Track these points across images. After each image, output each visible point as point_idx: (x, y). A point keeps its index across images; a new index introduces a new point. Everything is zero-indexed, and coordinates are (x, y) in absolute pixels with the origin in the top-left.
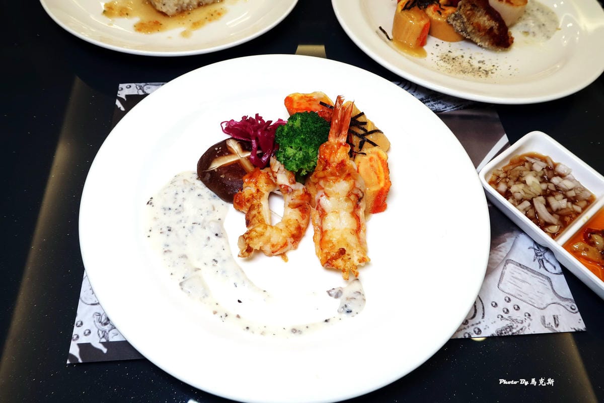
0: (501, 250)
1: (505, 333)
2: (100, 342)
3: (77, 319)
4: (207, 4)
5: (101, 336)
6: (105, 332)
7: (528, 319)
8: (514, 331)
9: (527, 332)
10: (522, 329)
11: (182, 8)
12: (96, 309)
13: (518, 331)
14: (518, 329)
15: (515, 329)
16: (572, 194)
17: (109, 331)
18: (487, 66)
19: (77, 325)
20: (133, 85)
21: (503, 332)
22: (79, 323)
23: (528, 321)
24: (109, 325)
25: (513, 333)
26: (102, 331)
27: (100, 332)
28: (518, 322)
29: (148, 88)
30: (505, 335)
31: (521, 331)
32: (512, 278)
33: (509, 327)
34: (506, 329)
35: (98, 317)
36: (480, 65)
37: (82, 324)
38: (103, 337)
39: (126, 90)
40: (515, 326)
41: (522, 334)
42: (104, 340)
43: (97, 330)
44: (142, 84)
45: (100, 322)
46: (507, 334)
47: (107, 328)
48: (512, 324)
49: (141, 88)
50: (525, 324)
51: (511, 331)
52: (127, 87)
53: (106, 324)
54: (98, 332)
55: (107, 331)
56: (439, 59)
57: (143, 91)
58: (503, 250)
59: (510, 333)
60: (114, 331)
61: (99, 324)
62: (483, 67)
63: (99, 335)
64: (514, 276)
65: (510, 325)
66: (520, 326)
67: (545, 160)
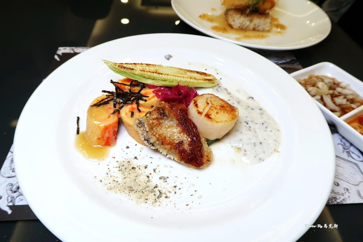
1: (332, 202)
2: (7, 206)
5: (10, 200)
6: (13, 198)
7: (347, 192)
8: (338, 201)
9: (348, 202)
10: (344, 200)
12: (10, 181)
13: (341, 201)
14: (341, 199)
15: (339, 199)
17: (17, 197)
21: (330, 202)
23: (347, 194)
24: (17, 193)
25: (338, 203)
26: (11, 197)
27: (9, 198)
28: (340, 195)
30: (332, 204)
31: (343, 201)
33: (333, 198)
34: (332, 199)
35: (10, 187)
38: (11, 201)
40: (338, 197)
41: (345, 203)
42: (11, 204)
43: (7, 196)
45: (11, 190)
46: (333, 203)
47: (15, 195)
48: (335, 196)
50: (346, 196)
51: (335, 201)
53: (15, 192)
54: (8, 197)
55: (15, 197)
59: (335, 203)
60: (21, 197)
61: (9, 192)
63: (8, 200)
65: (334, 196)
66: (342, 198)
67: (333, 79)
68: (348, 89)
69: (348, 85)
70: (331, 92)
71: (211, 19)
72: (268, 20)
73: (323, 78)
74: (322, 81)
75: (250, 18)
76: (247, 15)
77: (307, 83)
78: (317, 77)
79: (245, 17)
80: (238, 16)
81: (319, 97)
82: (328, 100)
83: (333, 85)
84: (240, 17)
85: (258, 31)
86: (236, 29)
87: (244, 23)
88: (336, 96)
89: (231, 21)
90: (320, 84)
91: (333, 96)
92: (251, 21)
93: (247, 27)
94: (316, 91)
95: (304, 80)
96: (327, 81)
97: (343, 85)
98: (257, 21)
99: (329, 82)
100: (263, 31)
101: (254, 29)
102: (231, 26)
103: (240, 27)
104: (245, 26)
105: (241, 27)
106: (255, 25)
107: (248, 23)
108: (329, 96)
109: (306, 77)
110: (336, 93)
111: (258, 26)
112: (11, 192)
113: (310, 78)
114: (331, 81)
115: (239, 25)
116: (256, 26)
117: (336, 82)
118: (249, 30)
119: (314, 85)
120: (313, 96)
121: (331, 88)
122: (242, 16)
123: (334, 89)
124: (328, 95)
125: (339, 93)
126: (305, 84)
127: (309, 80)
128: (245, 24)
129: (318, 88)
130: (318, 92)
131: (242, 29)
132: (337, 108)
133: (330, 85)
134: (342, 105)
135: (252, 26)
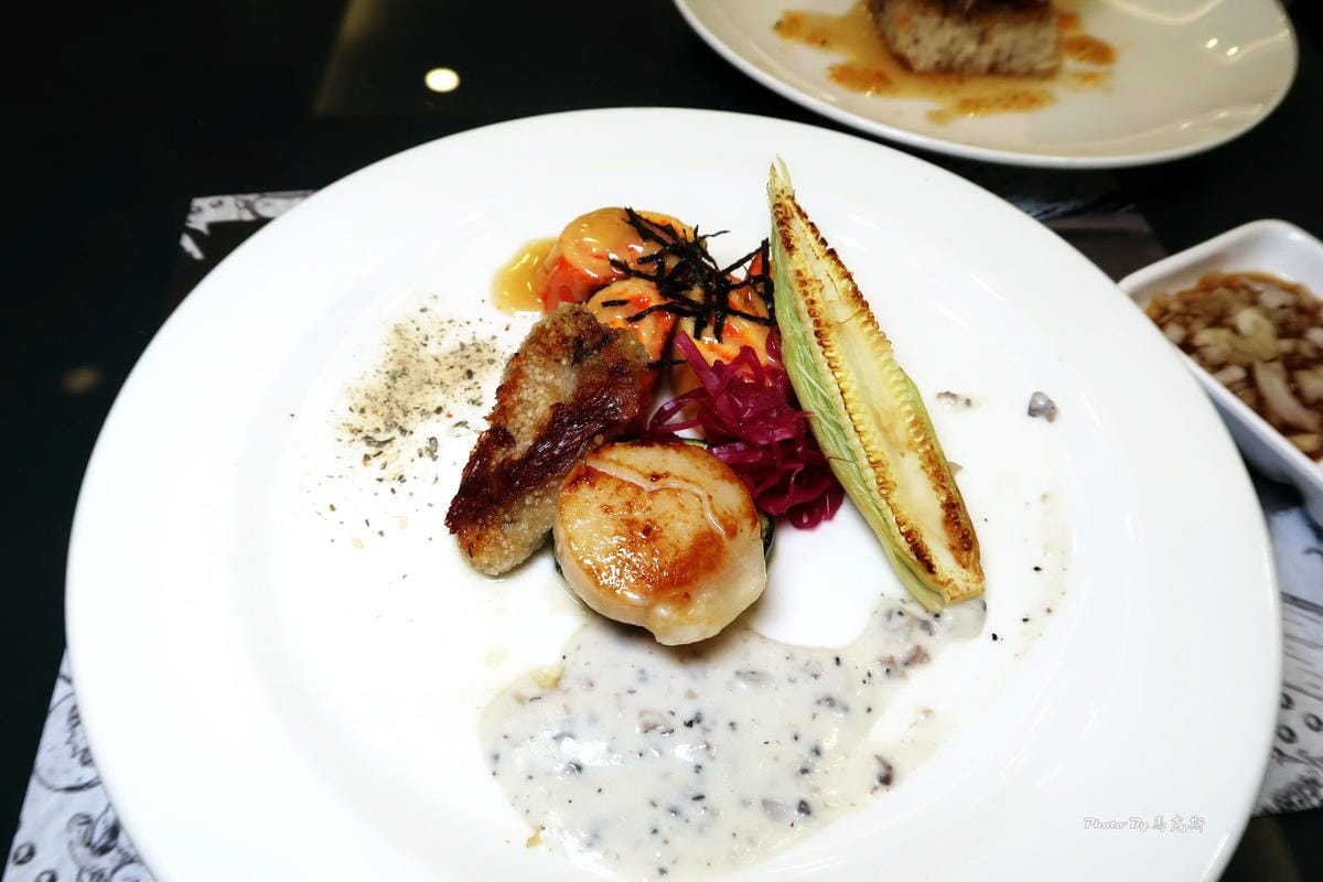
3: (21, 839)
6: (101, 876)
12: (80, 803)
17: (114, 871)
19: (16, 856)
20: (229, 200)
22: (24, 852)
24: (112, 854)
26: (93, 875)
29: (265, 205)
35: (84, 828)
37: (31, 853)
39: (208, 212)
43: (76, 872)
44: (251, 197)
45: (88, 844)
47: (106, 862)
49: (249, 206)
52: (214, 206)
53: (104, 850)
54: (80, 876)
55: (108, 872)
57: (254, 212)
60: (129, 871)
61: (82, 851)
67: (1294, 290)
70: (1286, 345)
71: (820, 36)
72: (1050, 33)
73: (1258, 287)
74: (1254, 301)
75: (978, 29)
76: (968, 17)
77: (1195, 311)
78: (1231, 284)
79: (958, 24)
80: (933, 21)
81: (1237, 373)
82: (1273, 384)
83: (1294, 318)
84: (941, 25)
85: (1010, 74)
86: (923, 74)
87: (955, 48)
88: (1306, 364)
89: (903, 43)
90: (1246, 319)
91: (1293, 365)
92: (982, 39)
93: (969, 60)
94: (1226, 347)
95: (1182, 294)
96: (1272, 299)
98: (1005, 38)
99: (1283, 307)
100: (1031, 74)
101: (993, 70)
102: (904, 64)
103: (938, 64)
104: (960, 58)
105: (944, 65)
106: (998, 52)
107: (970, 48)
108: (1277, 366)
109: (1191, 284)
110: (1306, 349)
111: (1010, 58)
112: (87, 851)
113: (1207, 286)
114: (1288, 299)
115: (936, 58)
116: (1003, 57)
117: (1307, 303)
118: (976, 74)
119: (1219, 320)
120: (1215, 368)
121: (1284, 330)
122: (948, 23)
123: (1299, 334)
124: (1272, 360)
125: (1319, 350)
126: (1184, 314)
127: (1200, 296)
128: (959, 52)
129: (1235, 330)
130: (1235, 350)
131: (948, 72)
132: (1308, 419)
133: (1281, 315)
135: (985, 59)
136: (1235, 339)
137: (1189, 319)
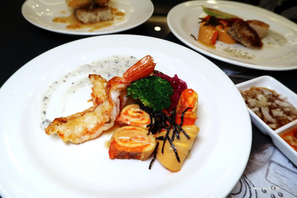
0: (266, 154)
4: (104, 21)
11: (91, 20)
16: (287, 110)
18: (250, 55)
32: (275, 173)
36: (246, 54)
56: (223, 50)
58: (267, 154)
62: (247, 55)
64: (276, 172)
67: (272, 92)
68: (286, 102)
69: (286, 98)
70: (270, 104)
73: (264, 90)
74: (263, 93)
77: (248, 95)
78: (258, 89)
81: (257, 109)
82: (266, 112)
83: (272, 97)
88: (275, 108)
90: (260, 96)
91: (271, 108)
94: (255, 103)
95: (246, 91)
96: (267, 93)
97: (281, 97)
99: (269, 95)
108: (267, 108)
109: (248, 89)
110: (274, 105)
113: (252, 89)
114: (271, 93)
117: (275, 94)
119: (254, 97)
120: (252, 107)
121: (269, 100)
123: (273, 101)
125: (277, 105)
126: (246, 96)
127: (250, 92)
129: (257, 99)
130: (257, 104)
132: (273, 120)
133: (269, 97)
134: (279, 117)
136: (257, 101)
137: (247, 97)
